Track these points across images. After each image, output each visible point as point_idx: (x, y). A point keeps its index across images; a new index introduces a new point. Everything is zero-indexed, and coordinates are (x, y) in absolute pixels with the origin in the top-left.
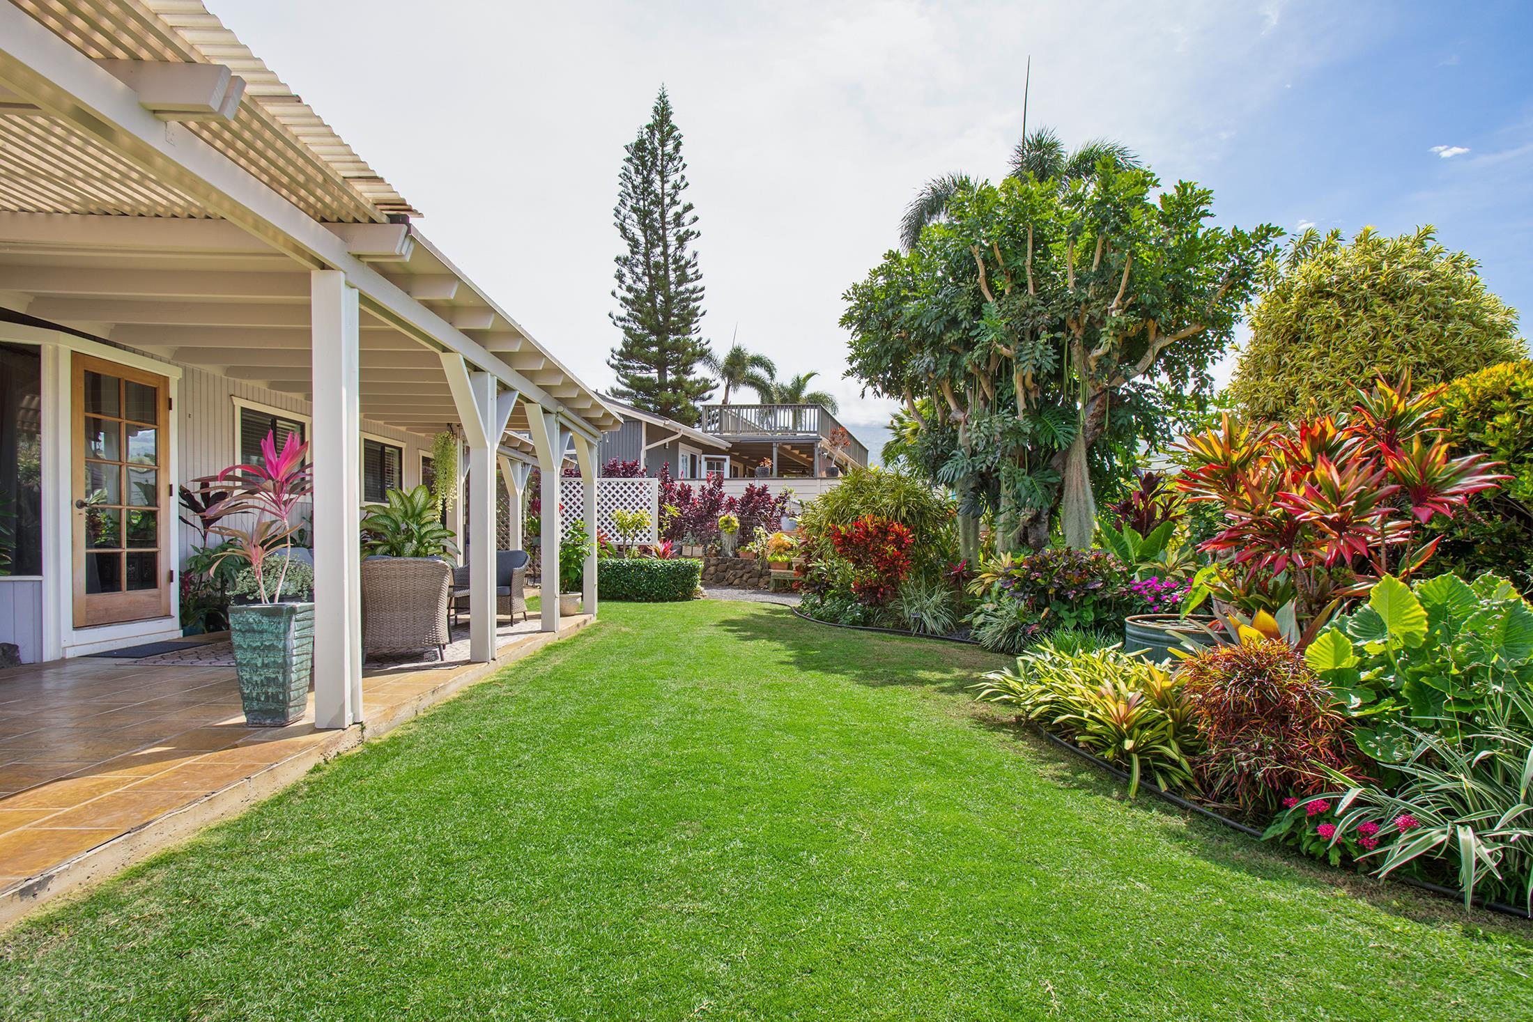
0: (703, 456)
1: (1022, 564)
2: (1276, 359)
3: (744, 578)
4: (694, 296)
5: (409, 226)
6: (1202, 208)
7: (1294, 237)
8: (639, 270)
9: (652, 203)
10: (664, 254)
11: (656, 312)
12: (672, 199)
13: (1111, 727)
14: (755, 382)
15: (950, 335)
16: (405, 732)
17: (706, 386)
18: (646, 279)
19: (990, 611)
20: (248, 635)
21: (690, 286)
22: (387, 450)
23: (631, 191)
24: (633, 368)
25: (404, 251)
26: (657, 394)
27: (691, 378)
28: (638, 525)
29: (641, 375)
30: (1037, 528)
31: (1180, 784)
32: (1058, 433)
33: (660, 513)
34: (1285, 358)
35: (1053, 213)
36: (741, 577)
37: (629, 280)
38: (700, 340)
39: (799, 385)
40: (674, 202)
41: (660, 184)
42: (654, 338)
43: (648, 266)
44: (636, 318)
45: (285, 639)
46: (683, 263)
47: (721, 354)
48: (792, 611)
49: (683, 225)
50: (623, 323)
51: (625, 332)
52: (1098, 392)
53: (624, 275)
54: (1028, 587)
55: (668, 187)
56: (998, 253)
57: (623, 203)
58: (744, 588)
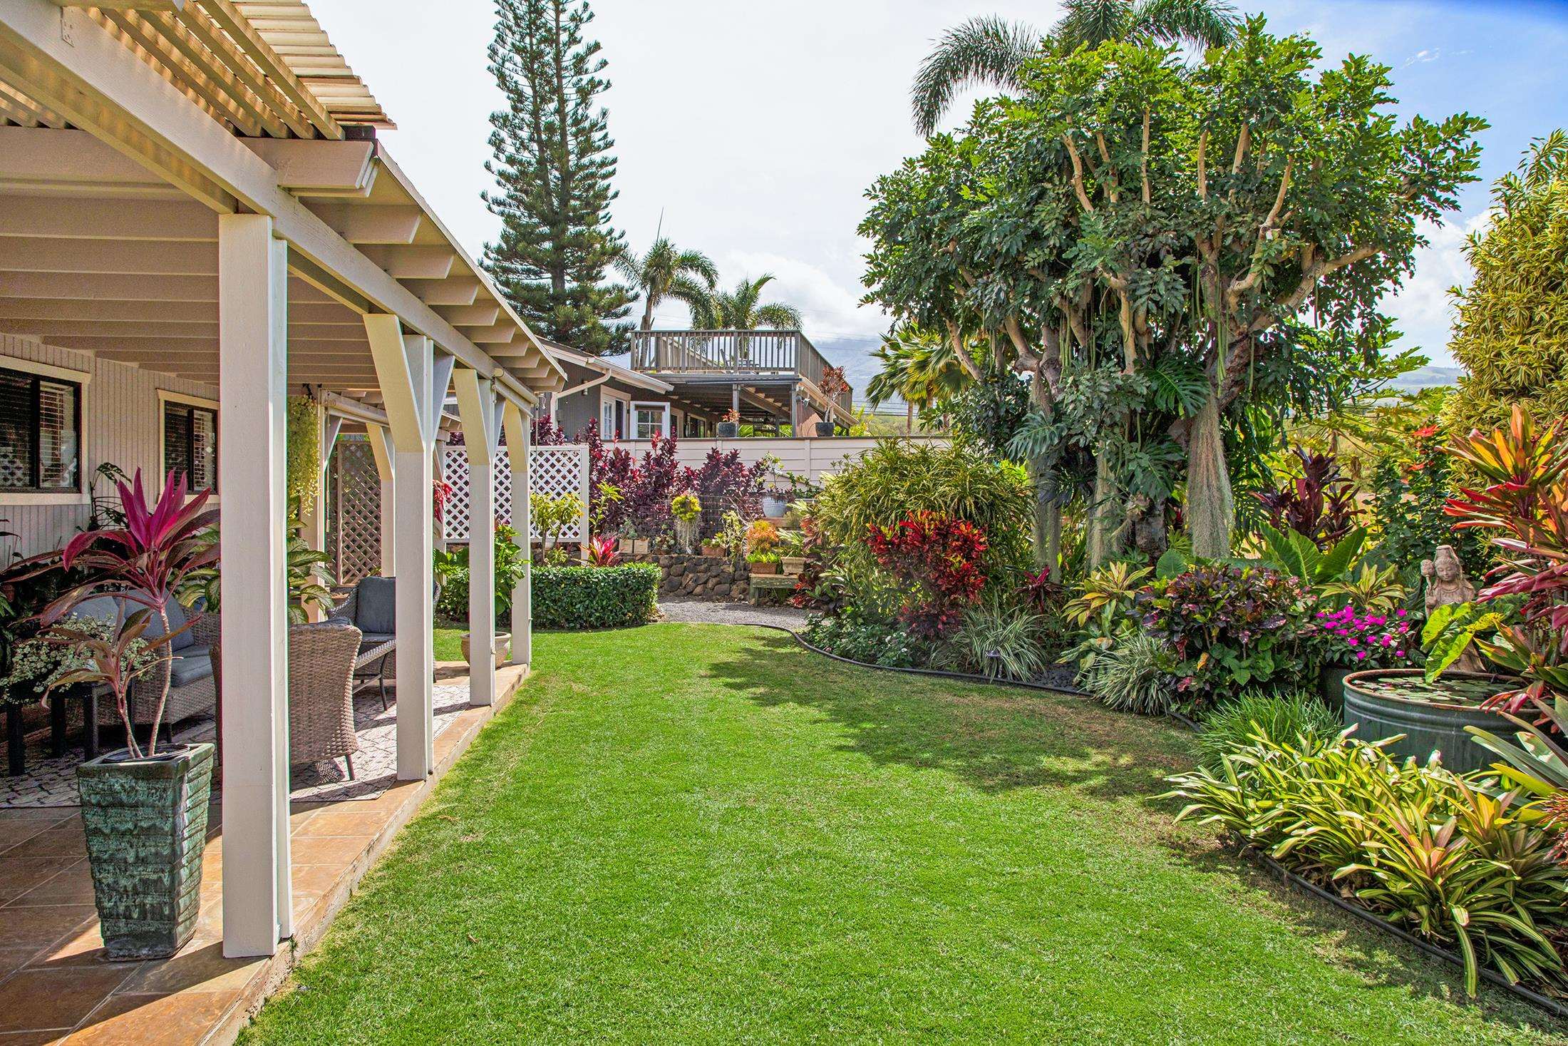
0: (633, 403)
1: (1165, 591)
2: (1527, 313)
3: (710, 585)
4: (604, 171)
5: (375, 142)
6: (1377, 90)
7: (1535, 142)
8: (525, 134)
9: (544, 40)
10: (560, 111)
11: (549, 194)
12: (571, 35)
13: (1419, 882)
14: (686, 292)
15: (1031, 255)
16: (347, 936)
17: (620, 299)
18: (535, 146)
19: (1104, 647)
20: (112, 811)
21: (597, 157)
22: (197, 413)
23: (512, 23)
24: (515, 271)
25: (365, 180)
26: (551, 309)
27: (600, 285)
28: (564, 516)
29: (526, 281)
30: (1149, 524)
31: (1538, 973)
32: (1182, 393)
33: (592, 496)
34: (1540, 312)
35: (1178, 93)
36: (705, 583)
37: (510, 150)
38: (611, 232)
39: (748, 295)
40: (573, 40)
41: (553, 14)
42: (546, 229)
43: (536, 128)
44: (520, 202)
45: (175, 813)
46: (587, 124)
47: (640, 251)
48: (795, 640)
49: (586, 72)
50: (502, 208)
51: (507, 222)
52: (1237, 338)
53: (502, 141)
54: (1177, 624)
55: (564, 18)
56: (1102, 145)
57: (501, 39)
58: (710, 599)
